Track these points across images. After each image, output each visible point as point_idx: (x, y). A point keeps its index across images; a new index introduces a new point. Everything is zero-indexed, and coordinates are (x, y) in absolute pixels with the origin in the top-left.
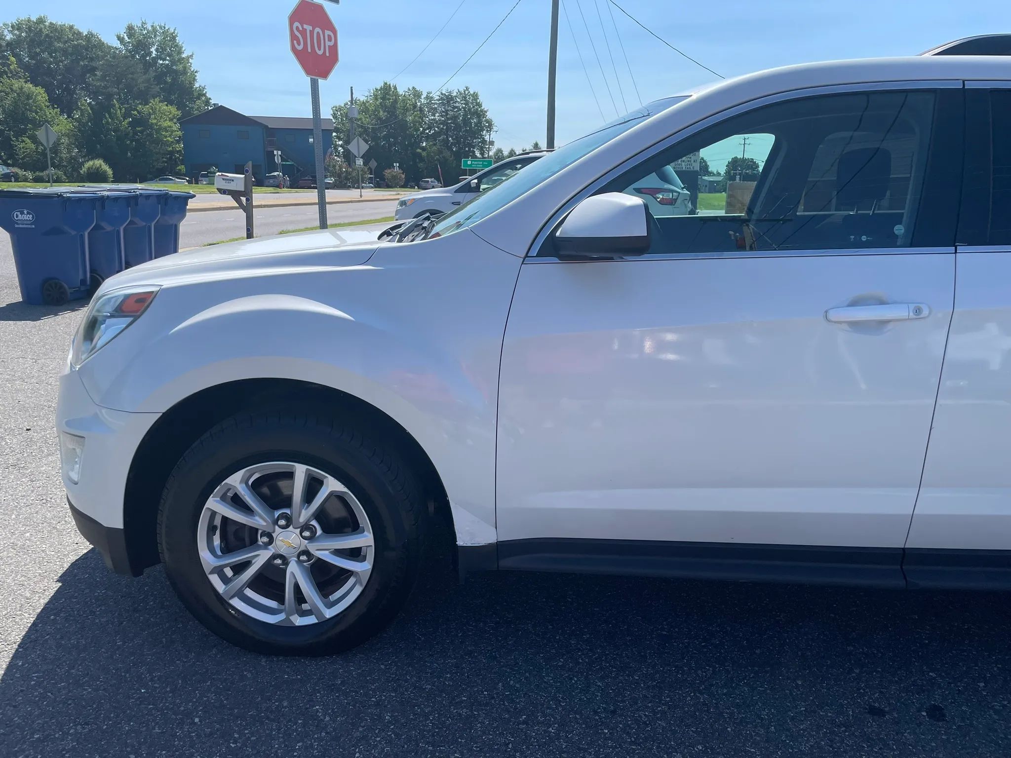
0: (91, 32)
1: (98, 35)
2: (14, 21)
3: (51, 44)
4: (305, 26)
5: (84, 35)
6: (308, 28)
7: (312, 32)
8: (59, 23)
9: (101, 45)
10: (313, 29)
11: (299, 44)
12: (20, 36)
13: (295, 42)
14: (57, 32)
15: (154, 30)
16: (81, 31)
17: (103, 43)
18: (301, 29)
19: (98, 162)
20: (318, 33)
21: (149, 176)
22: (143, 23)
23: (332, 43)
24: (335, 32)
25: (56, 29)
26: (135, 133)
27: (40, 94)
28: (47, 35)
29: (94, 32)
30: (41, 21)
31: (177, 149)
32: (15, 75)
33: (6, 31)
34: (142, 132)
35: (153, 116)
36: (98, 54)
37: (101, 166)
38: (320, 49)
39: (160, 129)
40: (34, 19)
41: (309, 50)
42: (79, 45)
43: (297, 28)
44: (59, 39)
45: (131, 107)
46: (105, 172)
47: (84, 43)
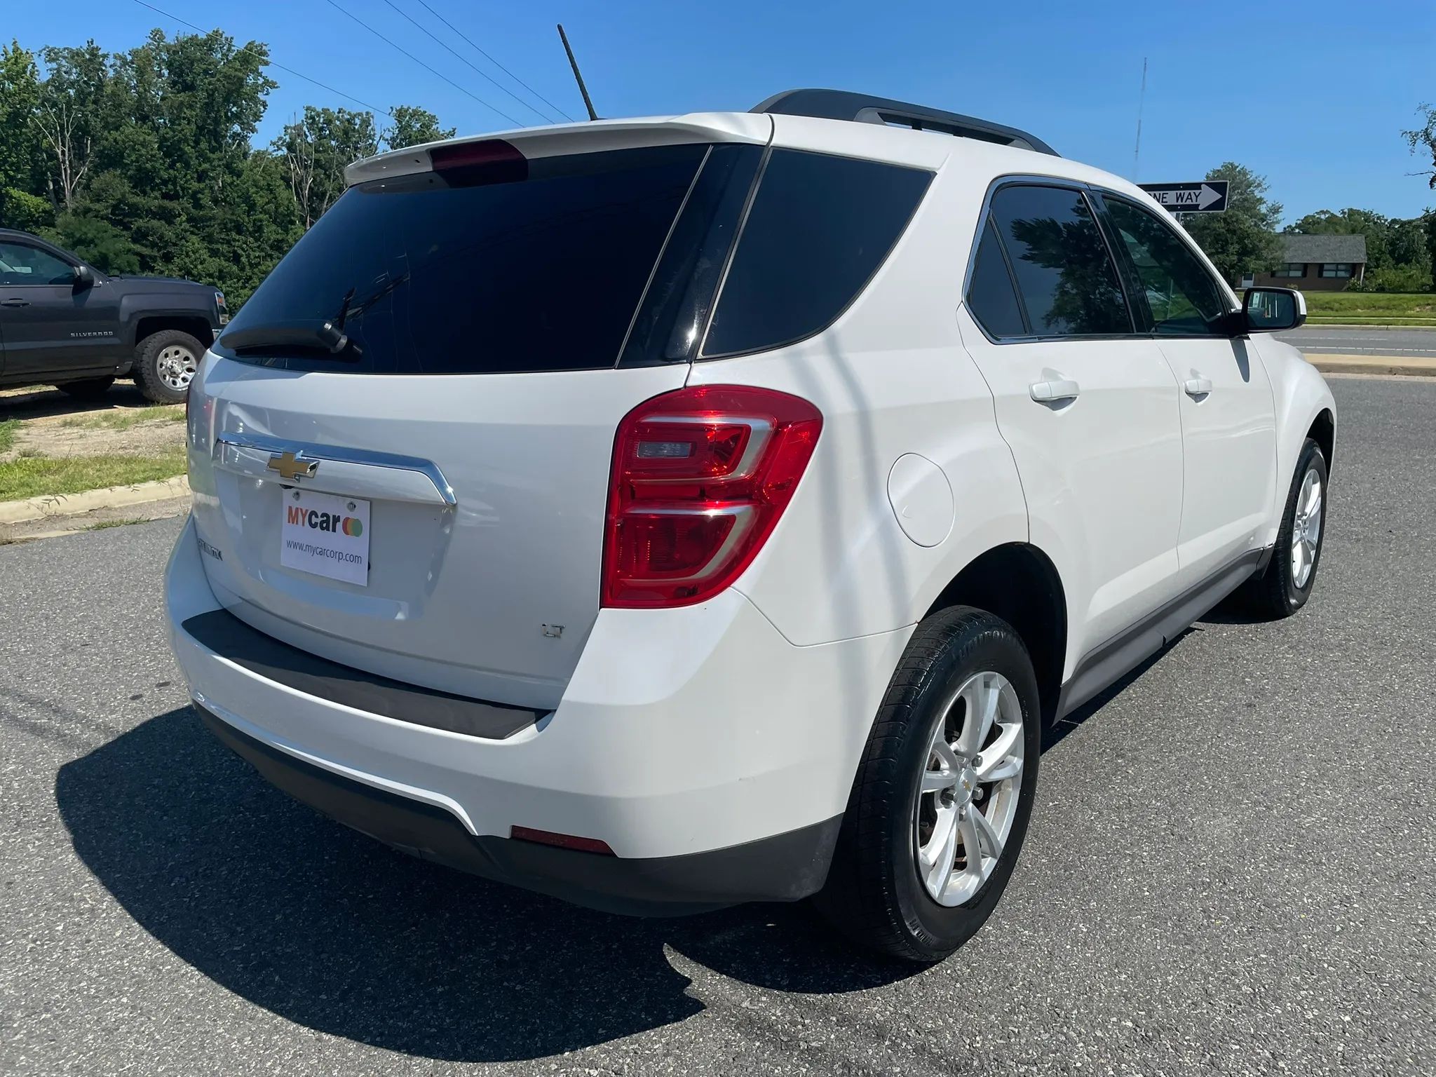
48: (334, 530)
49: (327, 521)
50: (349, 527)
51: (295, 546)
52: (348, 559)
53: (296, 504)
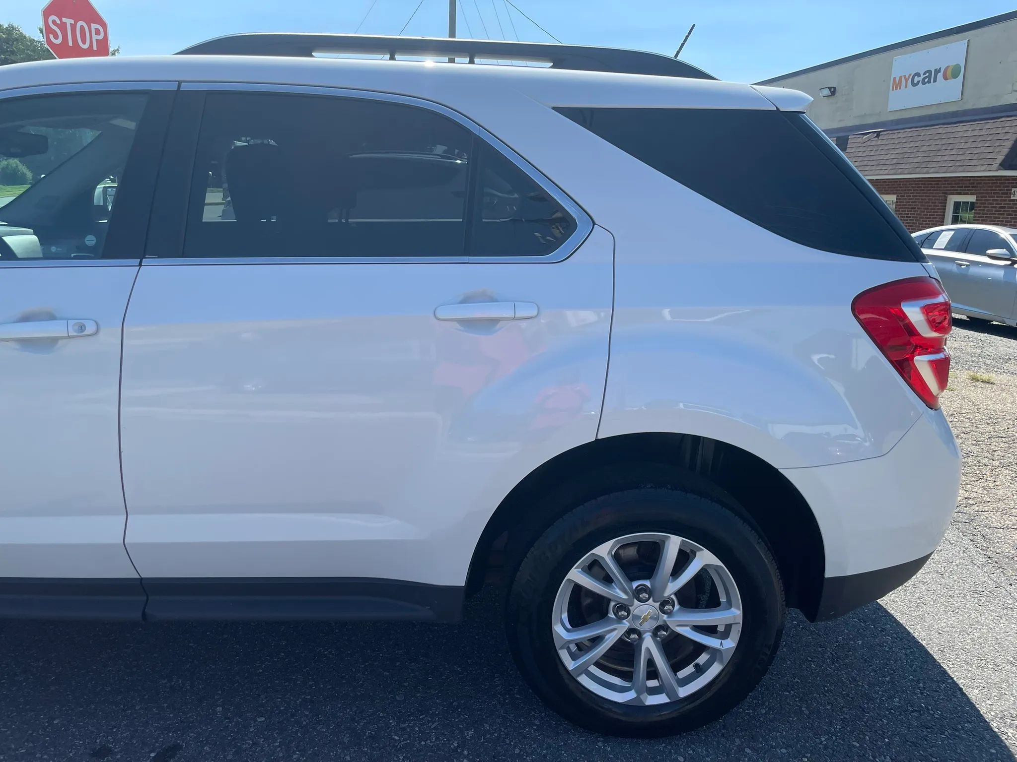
0: (12, 25)
1: (19, 27)
4: (64, 20)
5: (5, 27)
6: (69, 22)
7: (73, 27)
9: (22, 37)
10: (76, 22)
11: (56, 37)
13: (51, 36)
17: (25, 36)
18: (59, 22)
19: (13, 162)
20: (82, 27)
23: (101, 37)
24: (104, 25)
29: (15, 25)
36: (20, 48)
37: (17, 166)
38: (84, 42)
41: (71, 44)
43: (54, 22)
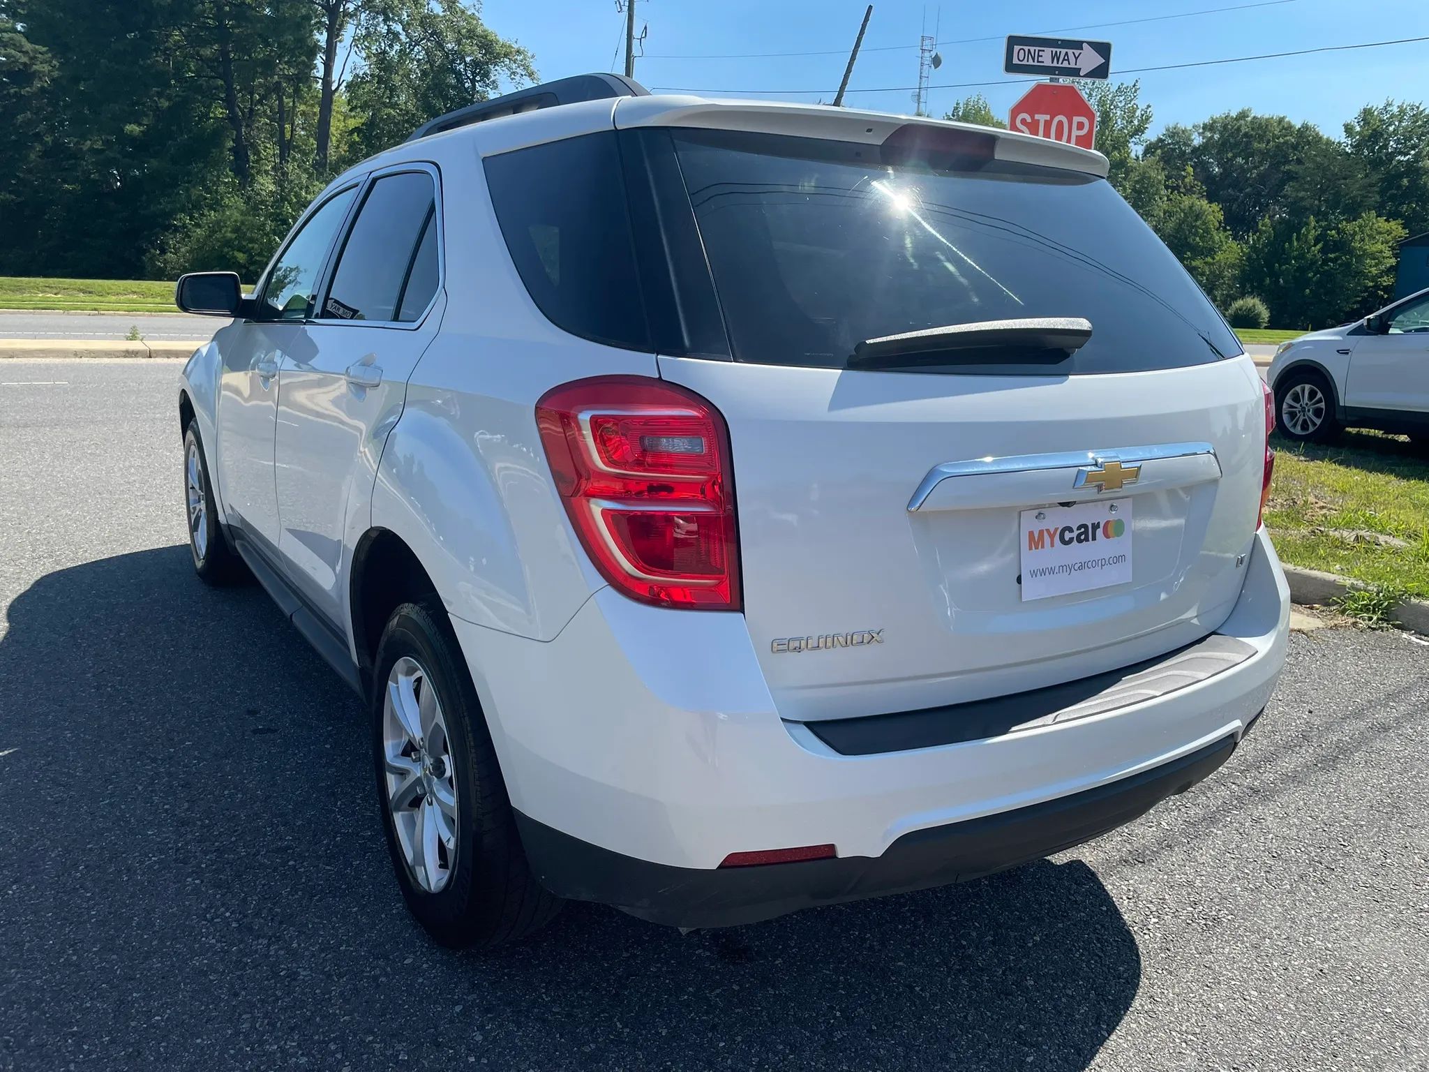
0: (1306, 124)
1: (1316, 127)
2: (1207, 120)
3: (1248, 143)
4: (1037, 117)
5: (1297, 128)
8: (1267, 116)
9: (1318, 139)
12: (1212, 137)
14: (1261, 128)
15: (1402, 111)
16: (1293, 123)
18: (1029, 120)
19: (1253, 301)
21: (1329, 321)
22: (1389, 105)
25: (1260, 125)
26: (1325, 262)
27: (1213, 212)
28: (1246, 135)
30: (1243, 115)
31: (1385, 284)
32: (1190, 191)
33: (1196, 133)
34: (1334, 260)
35: (1357, 237)
36: (1310, 154)
37: (1254, 306)
39: (1365, 254)
40: (1234, 114)
42: (1286, 143)
44: (1261, 138)
45: (1329, 225)
46: (1258, 315)
47: (1293, 140)
48: (1094, 539)
49: (1086, 533)
50: (1110, 530)
51: (1043, 572)
52: (1111, 562)
53: (1037, 526)
